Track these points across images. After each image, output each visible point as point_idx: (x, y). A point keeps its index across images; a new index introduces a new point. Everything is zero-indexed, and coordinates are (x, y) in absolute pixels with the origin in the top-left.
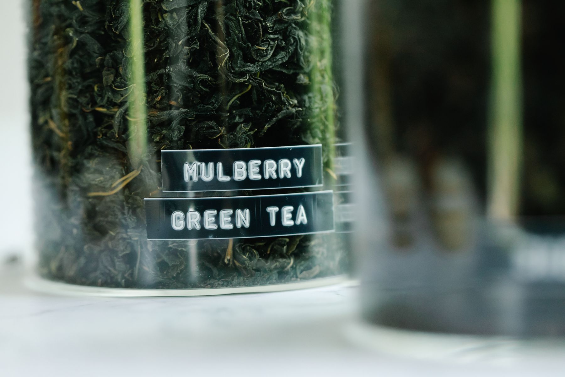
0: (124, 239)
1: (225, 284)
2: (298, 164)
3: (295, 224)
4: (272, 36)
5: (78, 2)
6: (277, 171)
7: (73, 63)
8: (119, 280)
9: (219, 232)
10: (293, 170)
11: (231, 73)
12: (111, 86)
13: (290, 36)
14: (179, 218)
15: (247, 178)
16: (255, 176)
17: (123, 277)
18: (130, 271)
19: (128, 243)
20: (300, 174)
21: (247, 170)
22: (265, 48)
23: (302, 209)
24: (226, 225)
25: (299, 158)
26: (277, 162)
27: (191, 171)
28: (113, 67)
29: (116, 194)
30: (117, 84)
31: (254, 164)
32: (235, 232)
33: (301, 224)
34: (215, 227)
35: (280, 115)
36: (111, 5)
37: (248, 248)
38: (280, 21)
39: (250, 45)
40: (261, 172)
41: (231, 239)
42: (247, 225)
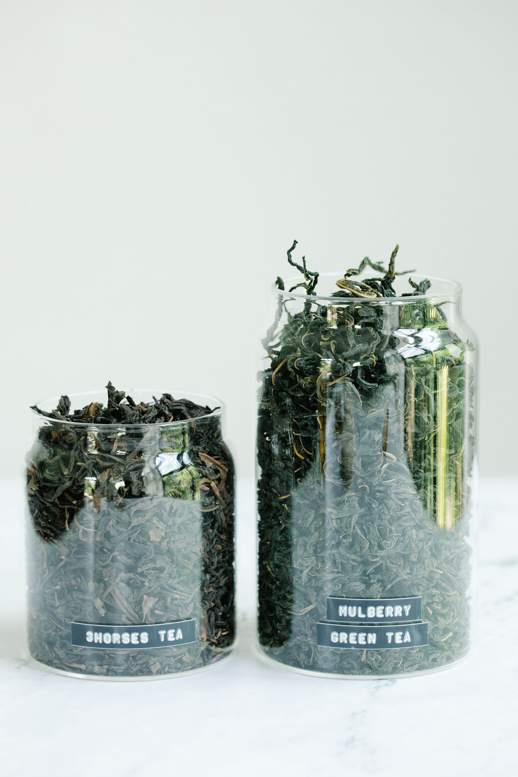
0: (305, 642)
1: (361, 673)
2: (406, 609)
3: (403, 642)
4: (395, 534)
5: (285, 505)
6: (393, 613)
7: (281, 538)
8: (301, 665)
9: (358, 645)
10: (403, 612)
11: (370, 555)
12: (301, 556)
13: (406, 534)
14: (335, 636)
15: (375, 616)
16: (380, 615)
17: (304, 664)
18: (308, 661)
19: (307, 644)
20: (407, 614)
21: (375, 611)
22: (390, 542)
23: (407, 634)
24: (362, 642)
25: (407, 605)
26: (394, 608)
27: (343, 611)
28: (303, 545)
29: (302, 615)
30: (304, 556)
31: (380, 608)
32: (367, 646)
33: (407, 642)
34: (355, 642)
35: (397, 580)
36: (303, 509)
37: (375, 654)
38: (400, 526)
39: (382, 540)
40: (384, 613)
41: (365, 650)
42: (374, 642)
